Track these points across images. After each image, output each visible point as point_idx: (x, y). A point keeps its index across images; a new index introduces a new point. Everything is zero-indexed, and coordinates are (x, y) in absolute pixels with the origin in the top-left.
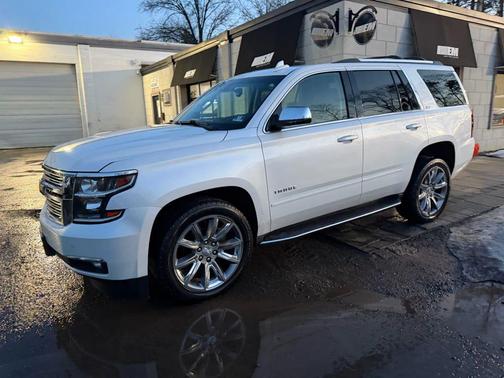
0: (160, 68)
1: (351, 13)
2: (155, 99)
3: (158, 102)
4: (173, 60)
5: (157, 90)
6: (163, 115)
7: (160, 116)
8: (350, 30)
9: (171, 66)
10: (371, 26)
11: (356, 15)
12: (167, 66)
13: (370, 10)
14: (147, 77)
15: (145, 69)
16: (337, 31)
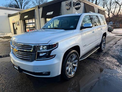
0: (15, 15)
1: (74, 2)
2: (13, 24)
3: (15, 25)
4: (20, 13)
5: (14, 21)
6: (17, 28)
7: (15, 28)
8: (74, 7)
9: (19, 15)
10: (79, 6)
11: (75, 3)
12: (18, 15)
13: (79, 2)
14: (10, 18)
15: (9, 16)
16: (71, 7)
